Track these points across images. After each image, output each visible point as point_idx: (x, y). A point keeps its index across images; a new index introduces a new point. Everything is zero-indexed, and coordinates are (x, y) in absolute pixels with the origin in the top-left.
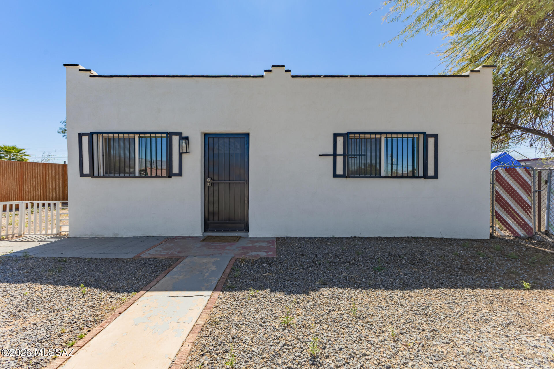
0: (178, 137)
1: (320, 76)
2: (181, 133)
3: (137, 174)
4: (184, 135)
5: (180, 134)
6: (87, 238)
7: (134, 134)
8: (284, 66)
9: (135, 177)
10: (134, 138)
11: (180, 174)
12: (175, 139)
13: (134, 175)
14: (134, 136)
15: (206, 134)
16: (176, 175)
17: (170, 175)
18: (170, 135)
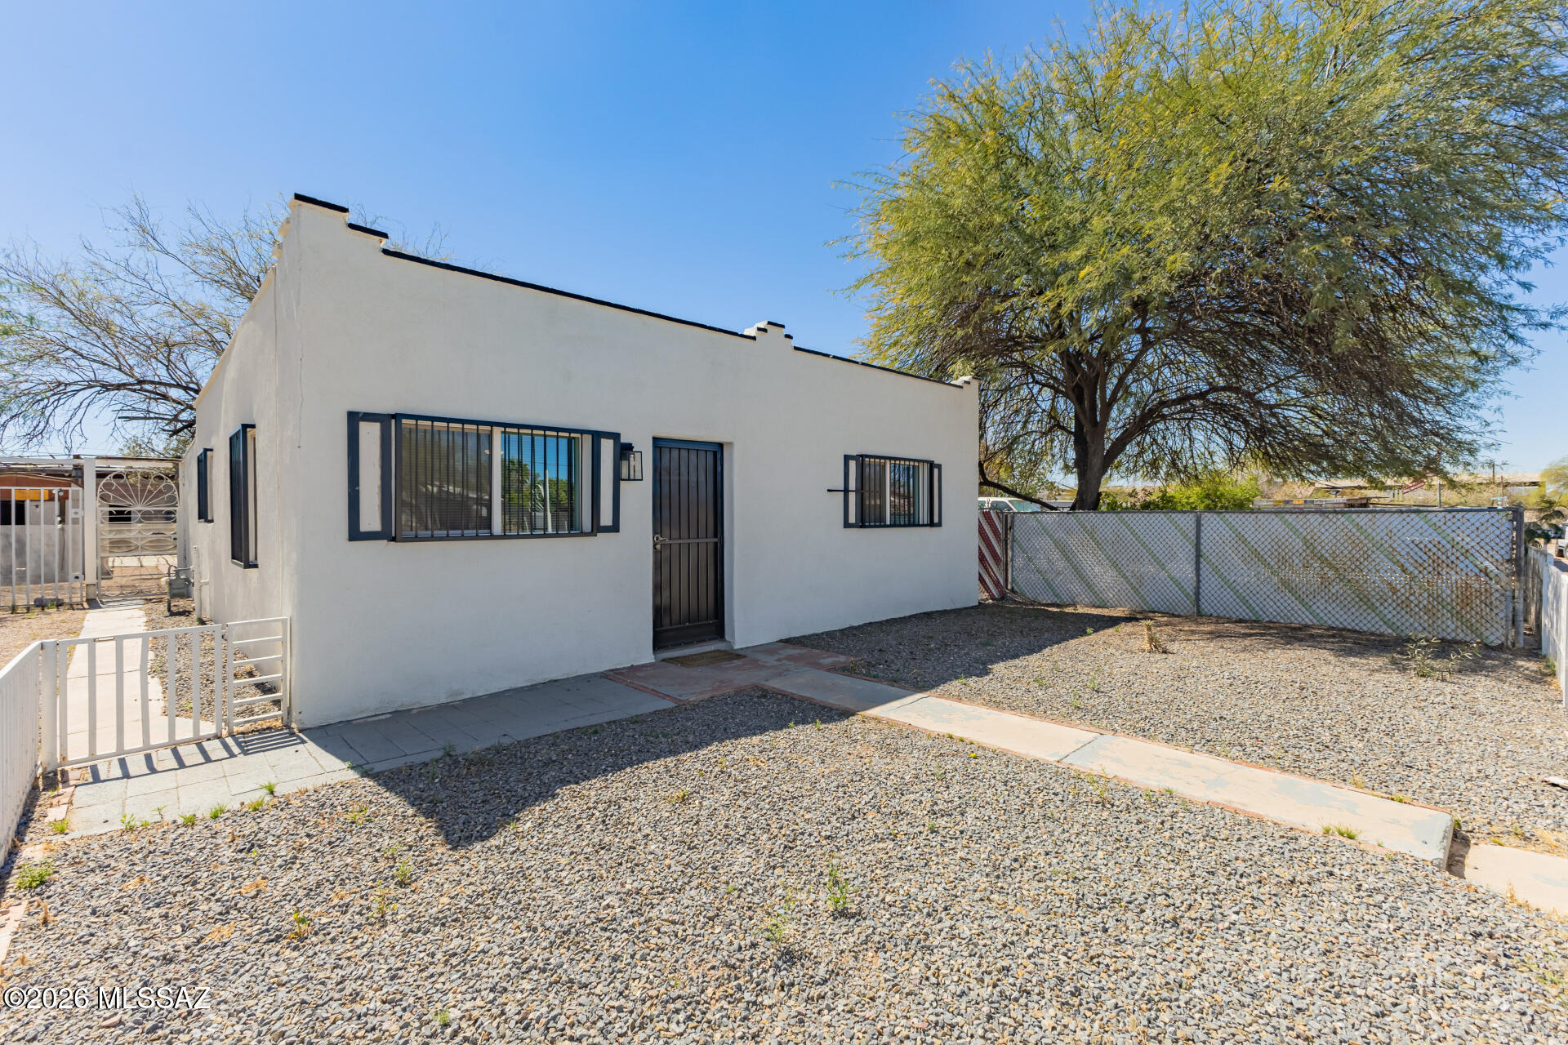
0: (611, 442)
1: (827, 356)
2: (619, 435)
3: (498, 527)
4: (623, 440)
5: (615, 436)
6: (383, 717)
7: (491, 426)
8: (783, 326)
9: (489, 536)
10: (491, 436)
11: (615, 528)
12: (607, 447)
14: (491, 431)
15: (655, 439)
16: (607, 529)
17: (597, 529)
18: (597, 436)
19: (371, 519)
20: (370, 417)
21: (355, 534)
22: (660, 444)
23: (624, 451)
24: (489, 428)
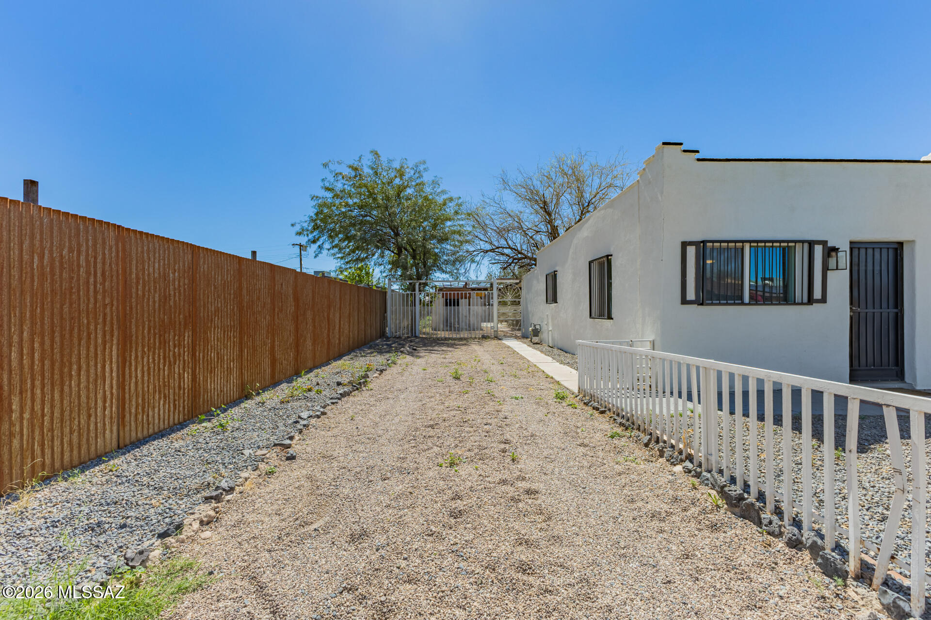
0: (821, 246)
2: (826, 242)
3: (747, 299)
4: (830, 245)
5: (824, 243)
7: (743, 243)
9: (743, 304)
10: (742, 249)
11: (823, 300)
12: (818, 250)
13: (740, 302)
14: (743, 246)
15: (851, 243)
16: (818, 301)
17: (811, 301)
18: (811, 244)
19: (691, 295)
20: (691, 243)
21: (684, 301)
22: (854, 246)
23: (830, 251)
24: (741, 244)
